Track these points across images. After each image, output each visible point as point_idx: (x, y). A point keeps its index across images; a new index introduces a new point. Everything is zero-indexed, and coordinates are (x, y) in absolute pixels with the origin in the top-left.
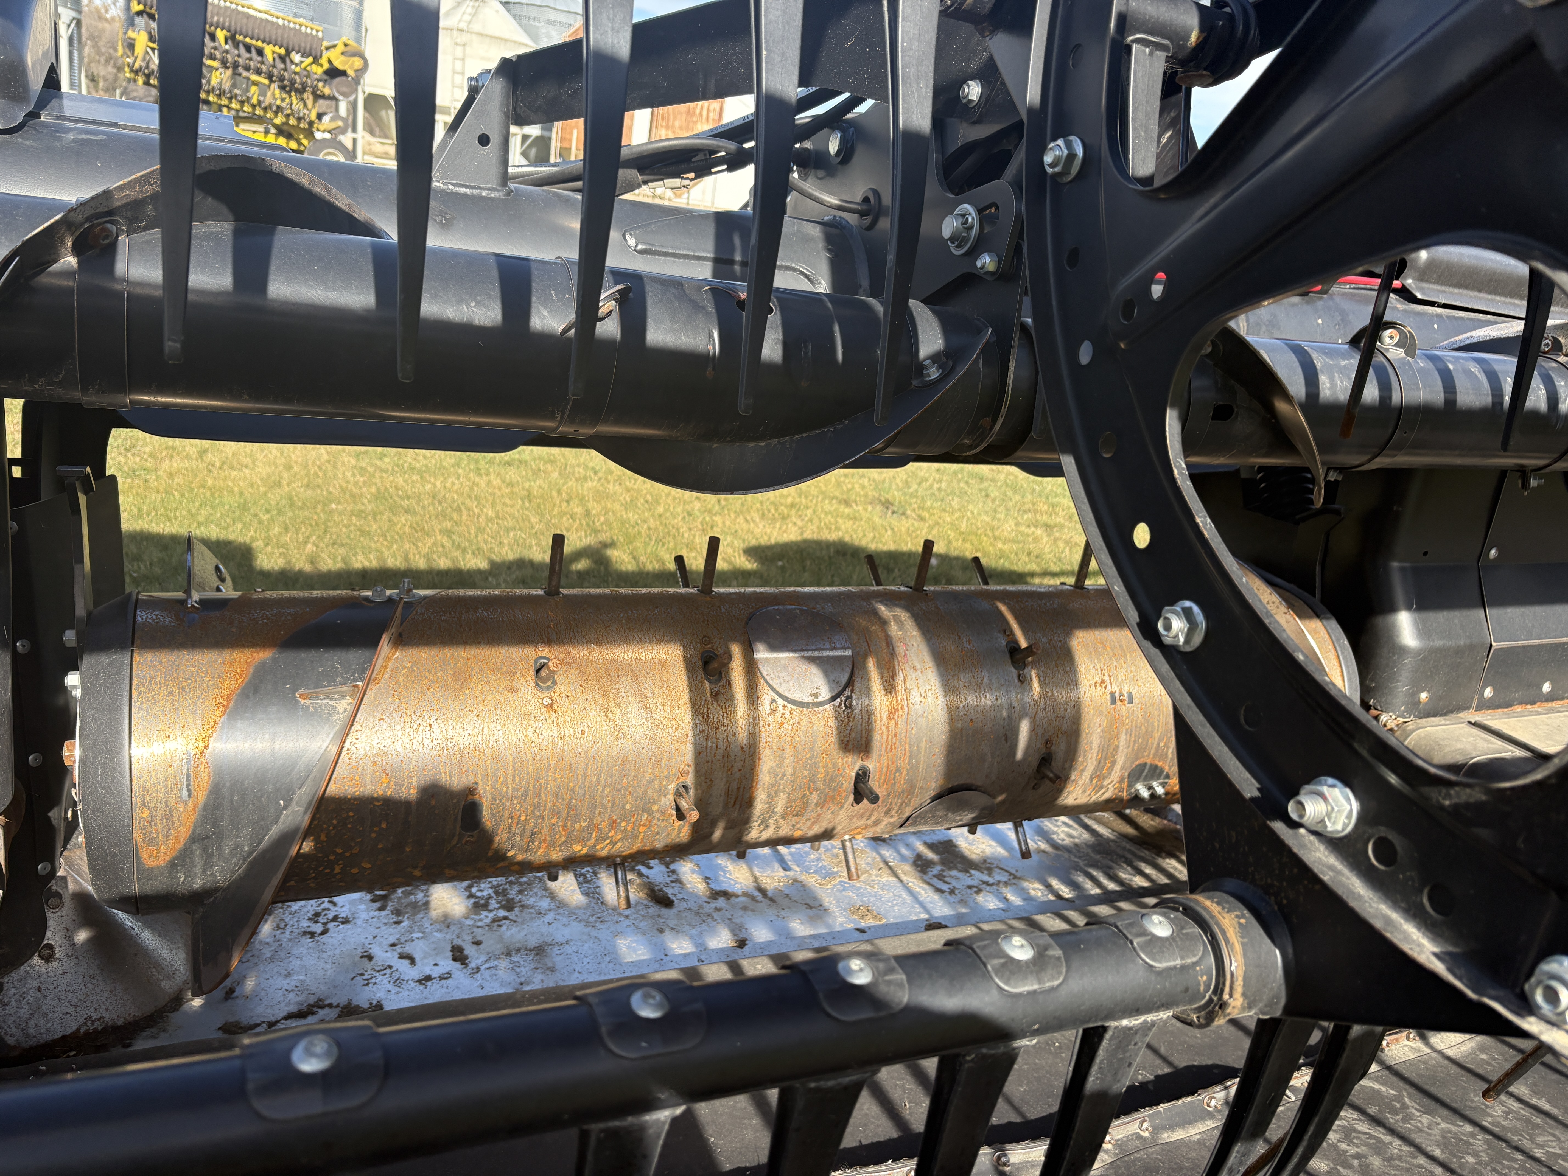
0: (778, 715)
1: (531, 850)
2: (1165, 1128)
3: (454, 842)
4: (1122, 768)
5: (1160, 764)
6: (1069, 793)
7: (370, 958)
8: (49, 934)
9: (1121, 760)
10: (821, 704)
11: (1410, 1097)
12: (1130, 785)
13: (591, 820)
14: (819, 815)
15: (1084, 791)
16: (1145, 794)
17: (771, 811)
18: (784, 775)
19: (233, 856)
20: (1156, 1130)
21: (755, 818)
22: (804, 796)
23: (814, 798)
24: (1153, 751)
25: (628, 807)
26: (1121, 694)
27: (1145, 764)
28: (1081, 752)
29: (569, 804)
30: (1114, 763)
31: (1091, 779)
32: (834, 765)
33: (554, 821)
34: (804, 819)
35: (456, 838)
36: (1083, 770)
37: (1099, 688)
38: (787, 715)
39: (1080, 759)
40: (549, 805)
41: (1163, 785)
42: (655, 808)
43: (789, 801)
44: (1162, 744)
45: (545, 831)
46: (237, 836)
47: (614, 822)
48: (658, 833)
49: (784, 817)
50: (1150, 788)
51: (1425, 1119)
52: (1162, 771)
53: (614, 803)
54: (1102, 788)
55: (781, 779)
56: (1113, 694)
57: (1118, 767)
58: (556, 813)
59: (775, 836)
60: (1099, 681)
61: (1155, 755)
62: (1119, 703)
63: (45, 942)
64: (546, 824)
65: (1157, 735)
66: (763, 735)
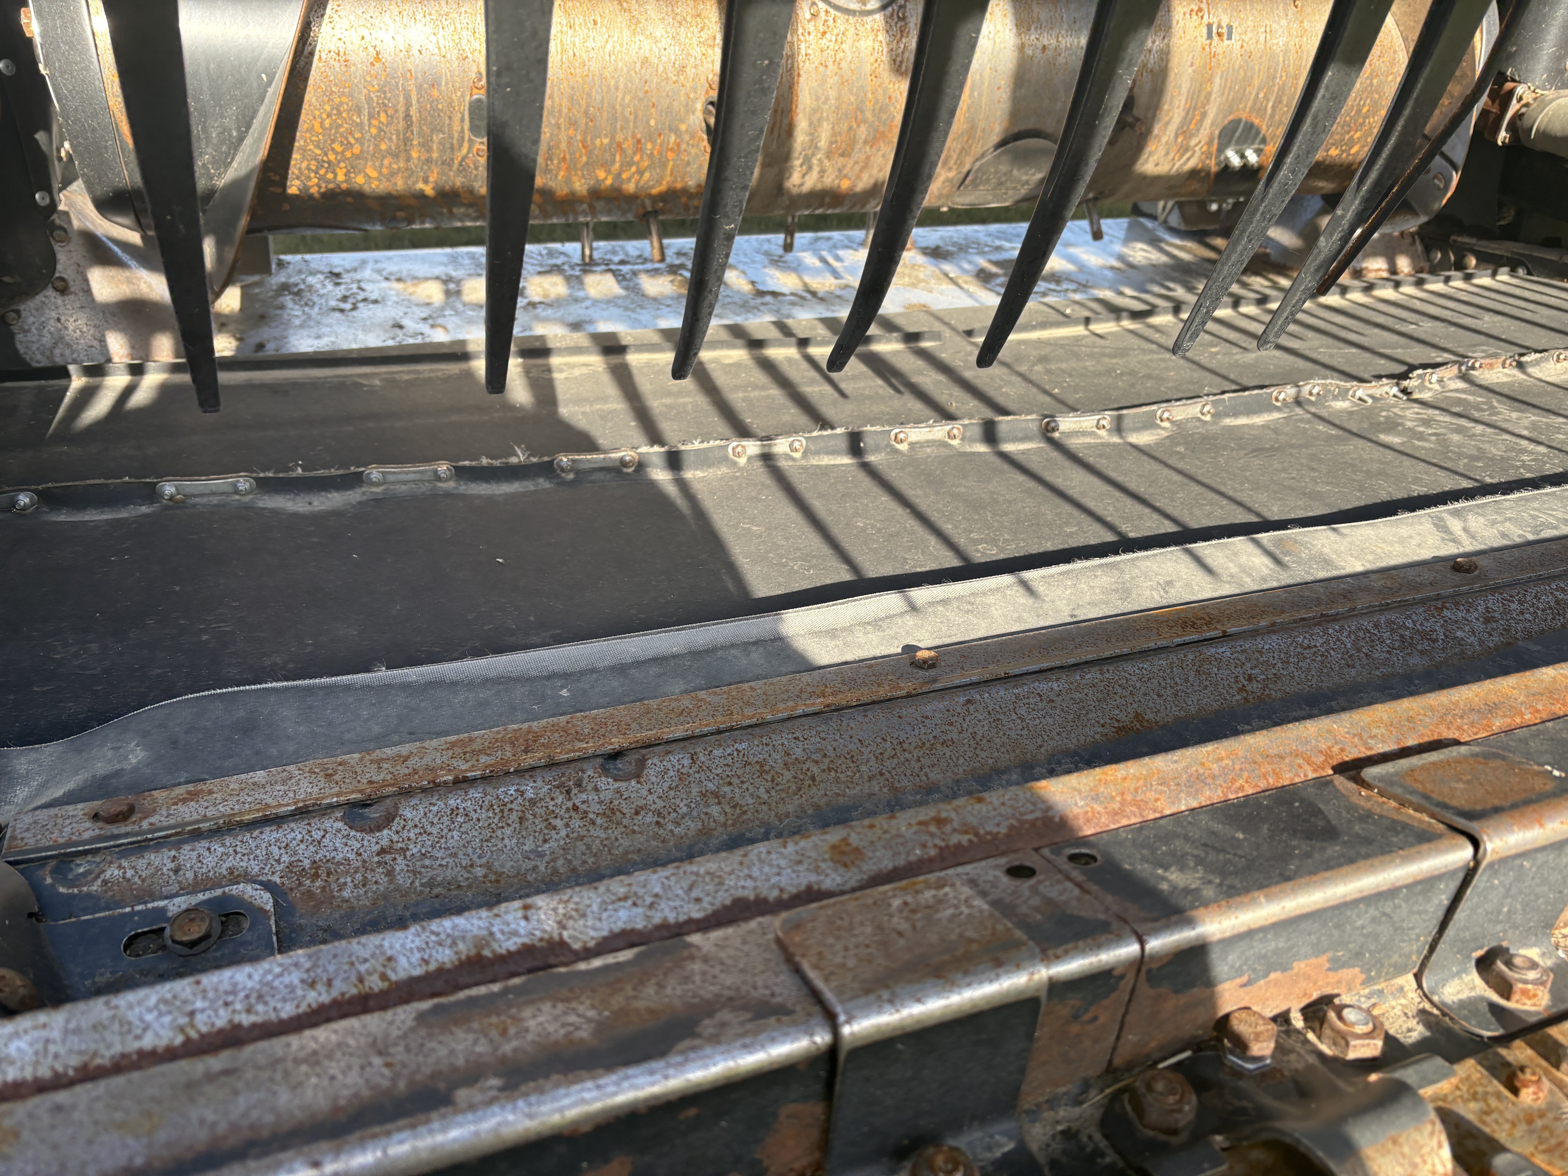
0: (820, 23)
1: (550, 171)
2: (1227, 415)
3: (464, 151)
4: (1212, 124)
5: (1257, 122)
6: (1150, 154)
7: (401, 327)
8: (59, 267)
9: (1212, 111)
10: (870, 13)
11: (1499, 402)
12: (1221, 150)
13: (613, 137)
14: (868, 158)
15: (1167, 154)
16: (1236, 161)
17: (813, 144)
18: (827, 99)
19: (223, 142)
20: (1216, 416)
21: (796, 154)
22: (850, 129)
23: (862, 132)
24: (1249, 104)
25: (652, 123)
26: (1219, 26)
27: (1240, 121)
28: (1167, 97)
29: (586, 113)
30: (1204, 115)
31: (1176, 136)
32: (885, 91)
33: (571, 132)
34: (851, 162)
35: (466, 144)
36: (1167, 124)
37: (1194, 17)
38: (831, 22)
39: (1166, 107)
40: (565, 110)
41: (1258, 152)
42: (683, 127)
43: (834, 135)
44: (1261, 95)
45: (563, 146)
46: (222, 117)
47: (639, 141)
48: (688, 163)
49: (829, 155)
50: (1242, 156)
51: (1514, 415)
52: (1258, 132)
53: (636, 117)
54: (1187, 150)
55: (825, 103)
56: (1209, 26)
57: (1208, 122)
58: (573, 124)
59: (819, 186)
60: (1196, 8)
61: (1252, 109)
62: (1215, 37)
63: (57, 275)
64: (563, 137)
65: (1256, 83)
66: (803, 46)
